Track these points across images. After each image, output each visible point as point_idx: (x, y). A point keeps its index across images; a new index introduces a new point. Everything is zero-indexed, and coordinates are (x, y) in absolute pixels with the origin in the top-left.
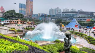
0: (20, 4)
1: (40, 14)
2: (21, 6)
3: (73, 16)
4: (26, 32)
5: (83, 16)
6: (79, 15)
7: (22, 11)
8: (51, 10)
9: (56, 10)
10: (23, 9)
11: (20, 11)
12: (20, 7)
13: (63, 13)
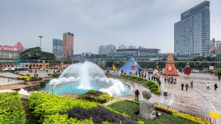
0: (54, 40)
1: (84, 53)
2: (56, 42)
4: (48, 81)
5: (146, 54)
6: (139, 54)
7: (56, 50)
8: (101, 48)
9: (108, 47)
10: (58, 47)
11: (53, 50)
12: (54, 45)
13: (117, 51)
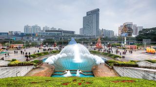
1: (12, 32)
3: (58, 35)
5: (68, 34)
9: (34, 27)
